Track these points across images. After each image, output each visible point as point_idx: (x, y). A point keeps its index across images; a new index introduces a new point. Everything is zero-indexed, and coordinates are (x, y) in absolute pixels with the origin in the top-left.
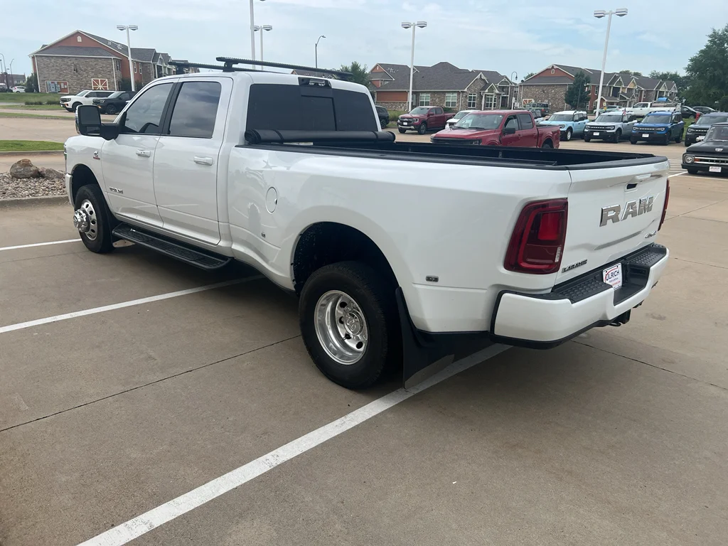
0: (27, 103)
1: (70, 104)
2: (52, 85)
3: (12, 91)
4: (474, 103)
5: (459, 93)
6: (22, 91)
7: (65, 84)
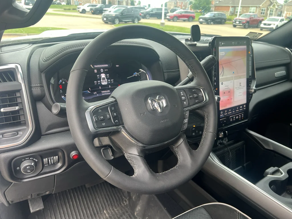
0: (65, 9)
1: (81, 10)
2: (76, 2)
3: (61, 4)
4: (264, 13)
5: (257, 7)
6: (65, 4)
7: (81, 1)
